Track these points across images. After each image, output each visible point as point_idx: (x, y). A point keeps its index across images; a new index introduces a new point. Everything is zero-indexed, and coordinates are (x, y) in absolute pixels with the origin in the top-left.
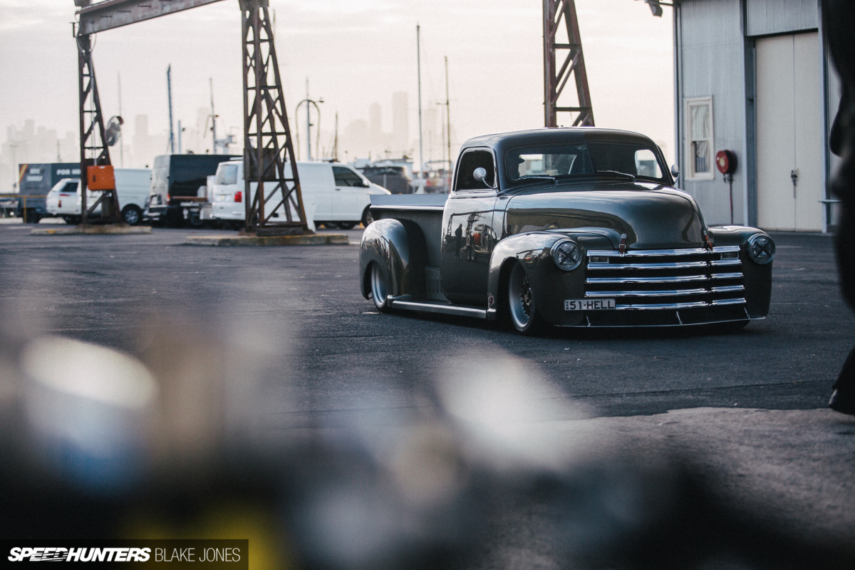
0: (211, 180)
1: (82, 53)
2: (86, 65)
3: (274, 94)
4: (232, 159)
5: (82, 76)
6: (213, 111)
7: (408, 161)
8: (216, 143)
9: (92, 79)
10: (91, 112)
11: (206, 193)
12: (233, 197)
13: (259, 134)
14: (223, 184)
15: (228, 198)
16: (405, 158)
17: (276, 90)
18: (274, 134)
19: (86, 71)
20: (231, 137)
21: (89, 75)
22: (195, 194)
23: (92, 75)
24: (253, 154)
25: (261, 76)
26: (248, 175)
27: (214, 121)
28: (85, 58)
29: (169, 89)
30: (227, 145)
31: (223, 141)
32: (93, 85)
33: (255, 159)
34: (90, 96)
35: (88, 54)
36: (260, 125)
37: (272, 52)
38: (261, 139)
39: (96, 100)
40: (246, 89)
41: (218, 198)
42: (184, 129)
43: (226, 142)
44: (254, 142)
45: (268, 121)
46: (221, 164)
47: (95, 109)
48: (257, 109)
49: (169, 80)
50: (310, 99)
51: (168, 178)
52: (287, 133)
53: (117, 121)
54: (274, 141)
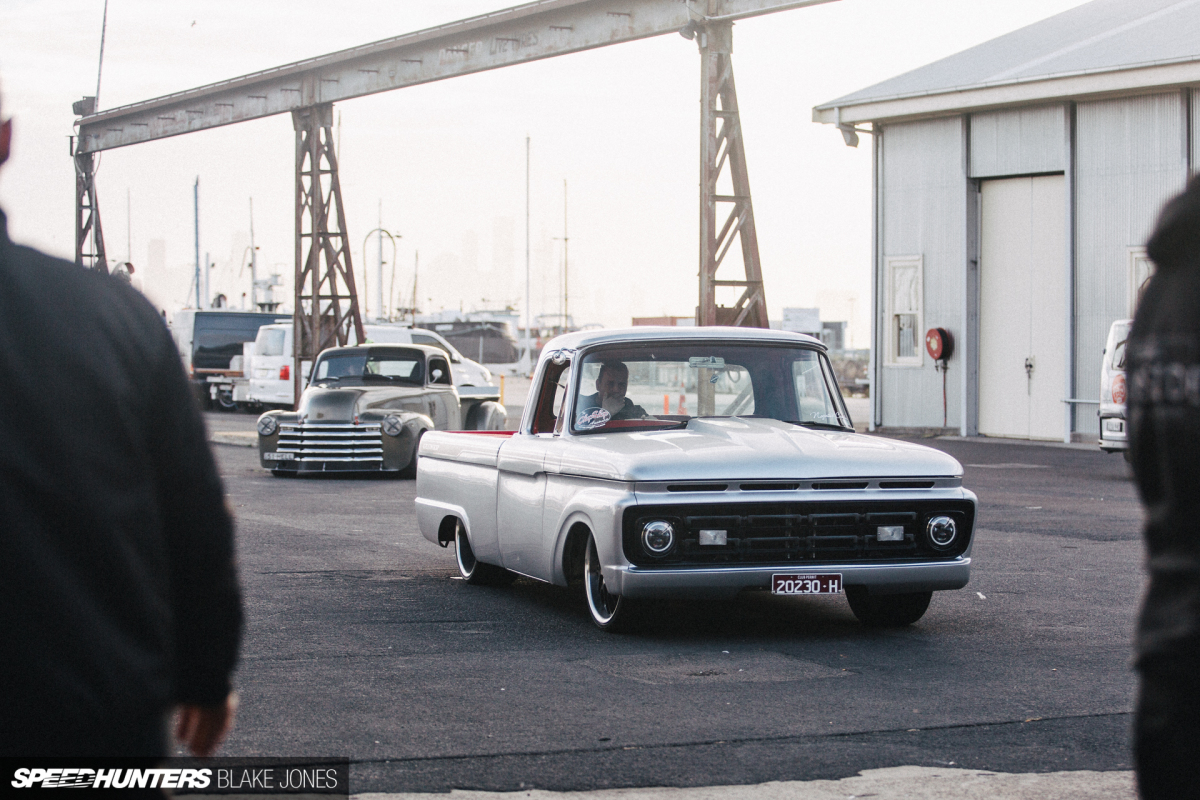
0: (249, 349)
1: (82, 177)
2: (86, 193)
3: (336, 243)
4: (277, 321)
5: (80, 207)
6: (253, 242)
7: (513, 313)
8: (255, 284)
9: (94, 212)
10: (91, 256)
11: (241, 365)
12: (277, 373)
13: (315, 297)
14: (264, 354)
15: (271, 374)
16: (509, 309)
17: (339, 238)
18: (335, 297)
19: (86, 201)
20: (276, 276)
21: (90, 207)
22: (228, 366)
23: (94, 207)
24: (306, 323)
25: (320, 219)
26: (299, 352)
27: (254, 255)
28: (85, 184)
29: (197, 221)
30: (270, 288)
31: (265, 283)
32: (96, 222)
33: (308, 330)
34: (91, 233)
35: (90, 178)
36: (317, 285)
37: (335, 187)
38: (318, 303)
39: (99, 241)
40: (299, 235)
41: (258, 374)
42: (213, 265)
43: (269, 283)
44: (307, 306)
45: (327, 279)
46: (262, 328)
47: (96, 253)
48: (312, 263)
49: (196, 197)
50: (383, 228)
51: (192, 343)
52: (353, 297)
53: (125, 269)
54: (335, 306)
